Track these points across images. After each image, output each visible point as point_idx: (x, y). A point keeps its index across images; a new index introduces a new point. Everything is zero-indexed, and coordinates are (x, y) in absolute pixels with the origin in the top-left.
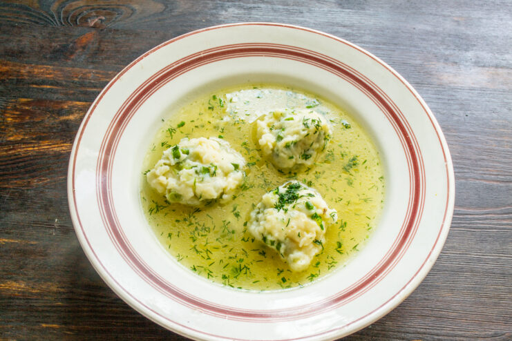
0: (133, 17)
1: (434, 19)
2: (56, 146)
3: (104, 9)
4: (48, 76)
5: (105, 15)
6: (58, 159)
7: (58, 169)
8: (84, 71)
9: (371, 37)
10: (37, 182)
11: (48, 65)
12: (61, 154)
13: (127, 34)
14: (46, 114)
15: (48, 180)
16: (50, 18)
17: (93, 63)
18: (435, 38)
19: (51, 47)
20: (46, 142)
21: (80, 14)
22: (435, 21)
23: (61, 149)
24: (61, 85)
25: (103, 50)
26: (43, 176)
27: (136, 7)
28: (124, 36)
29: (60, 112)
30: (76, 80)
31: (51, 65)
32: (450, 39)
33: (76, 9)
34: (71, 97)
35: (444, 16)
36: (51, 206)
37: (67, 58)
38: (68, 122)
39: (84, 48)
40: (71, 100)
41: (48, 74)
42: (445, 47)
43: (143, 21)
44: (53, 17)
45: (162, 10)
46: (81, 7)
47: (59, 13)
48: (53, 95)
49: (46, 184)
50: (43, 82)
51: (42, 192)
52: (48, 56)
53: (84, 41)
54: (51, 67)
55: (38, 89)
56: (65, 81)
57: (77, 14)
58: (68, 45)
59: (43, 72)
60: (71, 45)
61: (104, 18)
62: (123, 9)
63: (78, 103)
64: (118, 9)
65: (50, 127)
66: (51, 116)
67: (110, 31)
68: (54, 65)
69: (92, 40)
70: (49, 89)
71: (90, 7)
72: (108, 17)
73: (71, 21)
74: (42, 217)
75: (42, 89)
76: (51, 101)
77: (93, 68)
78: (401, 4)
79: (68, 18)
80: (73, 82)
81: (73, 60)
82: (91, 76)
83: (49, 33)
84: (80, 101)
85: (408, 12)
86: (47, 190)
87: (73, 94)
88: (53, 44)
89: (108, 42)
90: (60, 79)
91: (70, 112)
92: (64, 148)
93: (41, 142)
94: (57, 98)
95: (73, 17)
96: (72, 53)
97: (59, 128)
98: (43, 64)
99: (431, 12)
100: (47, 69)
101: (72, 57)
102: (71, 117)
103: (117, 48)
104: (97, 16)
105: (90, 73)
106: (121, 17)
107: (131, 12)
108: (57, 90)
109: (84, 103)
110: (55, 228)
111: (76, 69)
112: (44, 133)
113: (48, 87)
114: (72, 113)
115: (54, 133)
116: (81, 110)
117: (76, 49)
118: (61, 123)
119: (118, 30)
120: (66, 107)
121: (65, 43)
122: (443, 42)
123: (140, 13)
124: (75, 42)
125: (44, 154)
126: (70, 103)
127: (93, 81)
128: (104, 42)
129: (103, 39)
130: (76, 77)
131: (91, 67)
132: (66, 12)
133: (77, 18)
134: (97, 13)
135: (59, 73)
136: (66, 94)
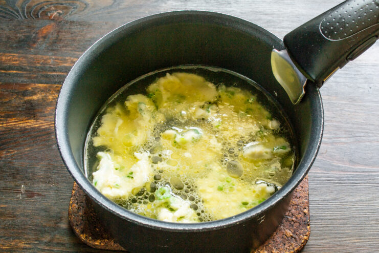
0: (86, 11)
2: (22, 122)
3: (62, 4)
4: (14, 62)
5: (63, 9)
6: (23, 133)
7: (24, 143)
8: (45, 57)
10: (6, 153)
11: (14, 53)
12: (26, 129)
13: (81, 25)
14: (12, 95)
15: (16, 152)
16: (16, 13)
17: (52, 50)
19: (16, 38)
20: (13, 120)
21: (41, 9)
23: (26, 124)
24: (25, 70)
25: (61, 40)
26: (11, 149)
27: (89, 1)
28: (79, 27)
29: (25, 94)
30: (38, 65)
31: (16, 53)
33: (38, 4)
34: (35, 80)
36: (18, 174)
37: (30, 47)
38: (32, 102)
39: (45, 37)
40: (34, 82)
41: (15, 61)
43: (95, 13)
44: (18, 12)
45: (110, 4)
46: (42, 3)
47: (23, 9)
48: (19, 79)
49: (14, 155)
50: (10, 68)
51: (10, 162)
52: (14, 45)
53: (45, 31)
54: (17, 55)
55: (5, 74)
56: (29, 67)
57: (39, 8)
58: (32, 36)
59: (10, 59)
60: (34, 35)
61: (61, 12)
62: (78, 3)
63: (40, 85)
64: (73, 3)
65: (16, 106)
66: (17, 97)
67: (67, 22)
68: (19, 53)
69: (52, 31)
70: (15, 73)
71: (50, 3)
72: (65, 11)
73: (34, 15)
74: (10, 184)
75: (9, 74)
76: (17, 84)
77: (53, 55)
79: (30, 12)
80: (35, 68)
81: (35, 48)
82: (51, 61)
83: (15, 26)
84: (42, 83)
86: (14, 161)
87: (36, 78)
88: (18, 35)
89: (65, 32)
90: (25, 65)
91: (33, 93)
92: (28, 124)
93: (8, 119)
94: (22, 82)
95: (34, 12)
96: (34, 42)
97: (24, 107)
98: (10, 52)
100: (13, 56)
101: (35, 46)
102: (35, 97)
103: (73, 37)
104: (56, 10)
105: (50, 59)
106: (76, 10)
107: (85, 6)
108: (22, 74)
109: (45, 85)
110: (21, 193)
111: (38, 56)
112: (11, 111)
113: (15, 72)
114: (35, 94)
115: (20, 111)
116: (43, 91)
117: (38, 39)
118: (25, 102)
119: (73, 22)
120: (30, 89)
121: (28, 34)
123: (93, 7)
124: (37, 33)
125: (11, 129)
126: (33, 85)
127: (52, 66)
128: (62, 32)
129: (61, 30)
130: (38, 63)
131: (50, 54)
132: (29, 7)
133: (38, 12)
134: (56, 7)
135: (24, 59)
136: (29, 78)
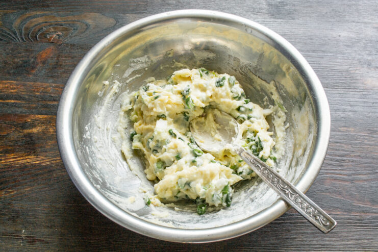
0: (87, 32)
1: (356, 26)
2: (22, 158)
3: (61, 25)
4: (12, 91)
5: (62, 31)
6: (23, 171)
7: (24, 181)
8: (45, 85)
9: (301, 46)
10: (5, 194)
11: (12, 80)
12: (26, 166)
13: (82, 48)
14: (10, 128)
15: (15, 192)
16: (13, 35)
17: (52, 77)
18: (358, 44)
19: (14, 63)
20: (12, 155)
21: (39, 31)
22: (357, 28)
23: (25, 161)
24: (24, 99)
25: (61, 65)
26: (10, 189)
27: (89, 22)
28: (80, 50)
29: (24, 126)
30: (38, 94)
31: (14, 80)
32: (371, 45)
33: (36, 25)
34: (34, 110)
35: (365, 23)
36: (18, 217)
37: (29, 73)
38: (31, 135)
39: (44, 63)
40: (33, 113)
41: (12, 89)
42: (367, 52)
43: (96, 35)
44: (15, 34)
45: (113, 25)
46: (40, 24)
47: (20, 30)
48: (17, 109)
49: (13, 195)
50: (8, 97)
51: (9, 204)
52: (12, 72)
53: (44, 56)
54: (15, 82)
55: (3, 103)
56: (28, 95)
57: (37, 30)
58: (29, 60)
59: (7, 87)
60: (33, 60)
61: (60, 34)
62: (78, 24)
63: (40, 116)
64: (73, 24)
65: (15, 140)
66: (16, 130)
67: (67, 45)
68: (17, 80)
69: (52, 55)
70: (13, 103)
71: (48, 24)
72: (64, 33)
73: (32, 37)
74: (10, 229)
75: (7, 104)
76: (15, 115)
77: (53, 82)
78: (326, 13)
79: (29, 34)
80: (34, 97)
81: (34, 74)
82: (51, 90)
83: (12, 49)
84: (42, 114)
85: (333, 20)
86: (14, 202)
87: (36, 108)
88: (16, 60)
89: (66, 57)
90: (23, 93)
91: (33, 125)
92: (28, 160)
93: (7, 155)
94: (21, 112)
95: (33, 33)
96: (33, 68)
97: (24, 141)
98: (7, 79)
99: (353, 19)
100: (11, 84)
101: (34, 72)
102: (35, 130)
103: (74, 62)
104: (55, 32)
105: (50, 86)
106: (77, 32)
107: (85, 27)
108: (20, 104)
109: (45, 116)
110: (22, 239)
111: (37, 83)
112: (10, 146)
113: (13, 101)
114: (35, 126)
115: (19, 146)
116: (43, 123)
117: (37, 64)
118: (25, 136)
119: (74, 45)
120: (29, 120)
121: (26, 59)
122: (365, 48)
123: (94, 28)
124: (36, 58)
125: (11, 166)
126: (33, 117)
127: (52, 95)
128: (62, 57)
129: (61, 54)
130: (38, 91)
131: (51, 81)
132: (26, 29)
133: (37, 34)
134: (55, 28)
135: (23, 87)
136: (29, 108)
